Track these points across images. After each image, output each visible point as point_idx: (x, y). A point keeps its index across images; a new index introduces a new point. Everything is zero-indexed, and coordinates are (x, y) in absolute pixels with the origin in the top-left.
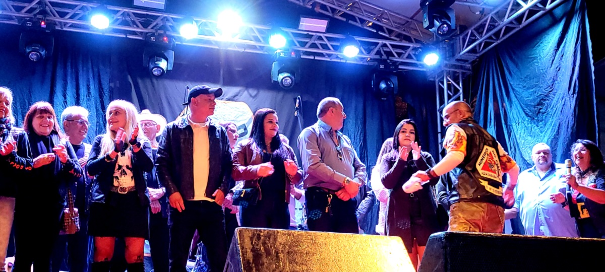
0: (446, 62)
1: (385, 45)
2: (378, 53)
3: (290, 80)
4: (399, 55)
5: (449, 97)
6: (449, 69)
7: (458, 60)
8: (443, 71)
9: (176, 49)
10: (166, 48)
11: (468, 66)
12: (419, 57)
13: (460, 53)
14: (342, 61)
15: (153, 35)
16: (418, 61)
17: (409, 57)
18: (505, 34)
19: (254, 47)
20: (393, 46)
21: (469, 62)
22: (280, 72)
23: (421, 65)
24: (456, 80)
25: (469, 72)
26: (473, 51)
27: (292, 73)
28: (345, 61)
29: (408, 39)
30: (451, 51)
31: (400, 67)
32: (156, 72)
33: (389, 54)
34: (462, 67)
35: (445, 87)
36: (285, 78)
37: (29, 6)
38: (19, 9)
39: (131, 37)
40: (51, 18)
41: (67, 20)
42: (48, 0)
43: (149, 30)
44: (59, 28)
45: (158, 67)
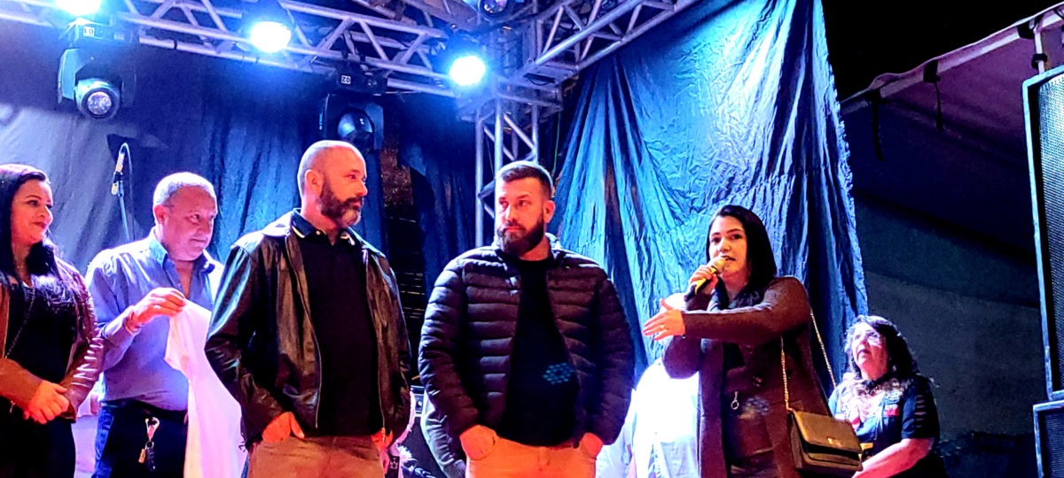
0: (503, 79)
1: (356, 27)
2: (341, 45)
3: (107, 98)
4: (391, 53)
6: (509, 98)
7: (530, 77)
8: (493, 101)
11: (554, 92)
12: (437, 63)
13: (535, 59)
14: (247, 59)
16: (434, 71)
17: (415, 60)
18: (638, 23)
19: (14, 7)
20: (377, 30)
21: (557, 83)
22: (81, 76)
23: (442, 82)
24: (524, 124)
25: (555, 109)
26: (566, 57)
27: (115, 81)
28: (253, 60)
29: (417, 17)
30: (516, 53)
31: (391, 83)
33: (368, 51)
34: (540, 94)
35: (498, 139)
36: (94, 94)
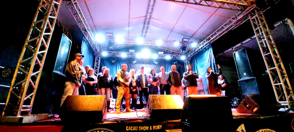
1: (174, 56)
2: (173, 57)
4: (177, 57)
5: (187, 64)
8: (185, 60)
9: (137, 59)
10: (135, 59)
11: (190, 58)
14: (166, 59)
15: (133, 57)
17: (179, 57)
18: (197, 52)
19: (150, 58)
20: (176, 56)
22: (155, 62)
23: (181, 59)
24: (188, 61)
25: (191, 60)
26: (191, 56)
27: (158, 62)
29: (178, 54)
30: (187, 56)
31: (178, 59)
33: (175, 57)
35: (186, 62)
36: (156, 63)
37: (112, 53)
38: (110, 54)
39: (129, 57)
40: (115, 55)
41: (118, 55)
42: (115, 52)
43: (132, 56)
44: (117, 57)
45: (134, 62)
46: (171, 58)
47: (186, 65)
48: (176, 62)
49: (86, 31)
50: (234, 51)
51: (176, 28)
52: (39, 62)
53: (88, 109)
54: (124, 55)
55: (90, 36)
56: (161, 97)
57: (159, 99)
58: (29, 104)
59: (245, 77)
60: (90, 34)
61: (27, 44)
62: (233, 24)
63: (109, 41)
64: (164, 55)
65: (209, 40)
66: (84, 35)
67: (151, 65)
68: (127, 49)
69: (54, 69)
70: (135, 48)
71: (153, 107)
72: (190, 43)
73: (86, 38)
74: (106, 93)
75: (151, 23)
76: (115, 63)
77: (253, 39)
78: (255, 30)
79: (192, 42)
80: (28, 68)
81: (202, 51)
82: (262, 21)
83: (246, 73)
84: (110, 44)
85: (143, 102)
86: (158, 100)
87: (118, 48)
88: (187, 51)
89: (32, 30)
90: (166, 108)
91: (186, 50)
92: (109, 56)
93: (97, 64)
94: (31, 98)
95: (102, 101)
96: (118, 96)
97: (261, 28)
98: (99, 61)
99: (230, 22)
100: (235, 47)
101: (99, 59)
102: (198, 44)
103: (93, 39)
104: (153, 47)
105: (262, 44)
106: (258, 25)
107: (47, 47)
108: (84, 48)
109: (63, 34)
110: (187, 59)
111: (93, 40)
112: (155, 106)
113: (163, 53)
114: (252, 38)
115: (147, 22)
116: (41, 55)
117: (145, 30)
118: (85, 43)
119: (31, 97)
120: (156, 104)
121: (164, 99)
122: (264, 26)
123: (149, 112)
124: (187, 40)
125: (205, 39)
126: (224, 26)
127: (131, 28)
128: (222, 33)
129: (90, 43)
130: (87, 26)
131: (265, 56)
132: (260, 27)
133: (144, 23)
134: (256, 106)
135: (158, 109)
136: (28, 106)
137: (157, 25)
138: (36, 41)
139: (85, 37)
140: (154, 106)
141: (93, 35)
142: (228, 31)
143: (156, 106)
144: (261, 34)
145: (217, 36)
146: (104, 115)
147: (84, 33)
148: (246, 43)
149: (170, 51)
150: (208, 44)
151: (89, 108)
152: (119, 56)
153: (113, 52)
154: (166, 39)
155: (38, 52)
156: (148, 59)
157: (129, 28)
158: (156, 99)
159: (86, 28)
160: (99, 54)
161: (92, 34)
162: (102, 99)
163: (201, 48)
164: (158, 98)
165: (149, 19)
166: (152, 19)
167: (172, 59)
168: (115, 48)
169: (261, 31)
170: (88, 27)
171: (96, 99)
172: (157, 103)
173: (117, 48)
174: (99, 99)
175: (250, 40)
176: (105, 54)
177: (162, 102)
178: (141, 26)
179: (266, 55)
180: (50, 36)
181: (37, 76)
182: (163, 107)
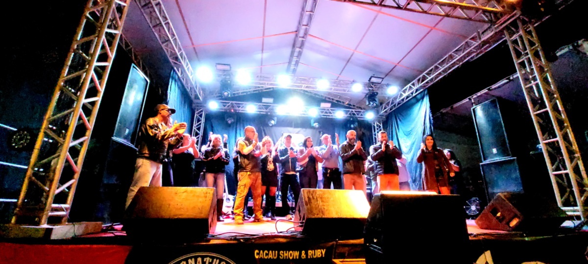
0: (376, 116)
1: (352, 111)
2: (350, 114)
3: (318, 125)
4: (358, 114)
5: (377, 129)
6: (377, 119)
7: (380, 115)
8: (374, 120)
9: (277, 116)
10: (274, 117)
11: (384, 117)
13: (380, 113)
14: (336, 118)
15: (269, 112)
16: (364, 116)
17: (362, 115)
18: (398, 105)
19: (304, 114)
20: (355, 111)
22: (314, 123)
23: (366, 118)
24: (379, 122)
25: (385, 120)
26: (386, 112)
27: (319, 123)
28: (338, 118)
29: (361, 109)
30: (378, 112)
31: (358, 119)
32: (270, 125)
33: (354, 114)
34: (382, 118)
35: (376, 125)
36: (316, 125)
37: (228, 105)
38: (224, 106)
39: (261, 113)
40: (235, 108)
41: (240, 109)
42: (234, 102)
43: (268, 110)
44: (237, 111)
45: (271, 123)
46: (346, 116)
47: (375, 131)
48: (357, 124)
49: (177, 58)
50: (472, 104)
51: (357, 55)
52: (86, 119)
53: (180, 215)
54: (251, 109)
55: (185, 71)
56: (324, 193)
57: (321, 198)
58: (65, 202)
59: (494, 156)
60: (185, 66)
61: (62, 84)
62: (472, 50)
63: (222, 81)
64: (331, 110)
65: (423, 81)
66: (172, 68)
67: (304, 129)
68: (257, 96)
69: (114, 134)
70: (274, 94)
71: (309, 213)
72: (385, 87)
73: (176, 73)
74: (215, 184)
75: (306, 44)
76: (232, 123)
77: (512, 80)
78: (516, 62)
79: (388, 85)
80: (64, 131)
81: (410, 102)
82: (532, 44)
83: (497, 150)
84: (225, 85)
85: (288, 203)
86: (318, 199)
87: (240, 94)
88: (377, 103)
89: (72, 56)
90: (335, 216)
91: (376, 101)
92: (222, 109)
93: (197, 126)
94: (67, 190)
95: (207, 199)
96: (239, 191)
97: (529, 58)
98: (203, 120)
99: (468, 45)
100: (475, 96)
101: (202, 114)
102: (400, 88)
103: (191, 75)
104: (309, 94)
105: (530, 90)
106: (523, 53)
107: (102, 90)
108: (173, 94)
109: (133, 65)
110: (379, 118)
111: (191, 78)
112: (312, 212)
113: (329, 105)
114: (511, 78)
115: (298, 44)
116: (89, 106)
117: (295, 59)
118: (175, 84)
119: (69, 188)
120: (314, 206)
121: (331, 198)
122: (536, 55)
123: (301, 223)
124: (379, 80)
125: (416, 80)
126: (453, 52)
127: (266, 55)
128: (449, 68)
129: (184, 83)
130: (180, 50)
131: (537, 115)
132: (527, 57)
133: (294, 46)
134: (515, 216)
135: (320, 216)
136: (63, 206)
137: (319, 51)
138: (79, 77)
139: (174, 71)
140: (310, 211)
141: (190, 68)
142: (461, 63)
143: (315, 211)
144: (528, 70)
145: (440, 74)
146: (211, 227)
147: (173, 64)
148: (499, 87)
149: (343, 102)
150: (422, 90)
151: (183, 213)
152: (242, 110)
153: (231, 102)
154: (336, 78)
155: (84, 101)
156: (299, 117)
157: (262, 55)
158: (315, 198)
159: (178, 54)
160: (201, 105)
161: (189, 65)
162: (208, 194)
163: (407, 97)
164: (319, 195)
165: (303, 37)
166: (309, 38)
167: (349, 118)
168: (234, 94)
169: (530, 64)
170: (183, 51)
171: (197, 194)
172: (317, 206)
173: (237, 93)
174: (203, 195)
175: (507, 83)
176: (214, 106)
177: (327, 204)
178: (287, 51)
179: (538, 112)
180: (108, 69)
181: (81, 148)
182: (329, 213)
